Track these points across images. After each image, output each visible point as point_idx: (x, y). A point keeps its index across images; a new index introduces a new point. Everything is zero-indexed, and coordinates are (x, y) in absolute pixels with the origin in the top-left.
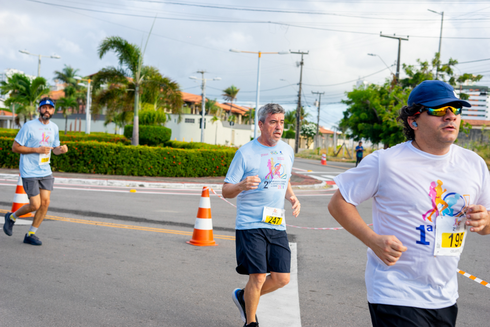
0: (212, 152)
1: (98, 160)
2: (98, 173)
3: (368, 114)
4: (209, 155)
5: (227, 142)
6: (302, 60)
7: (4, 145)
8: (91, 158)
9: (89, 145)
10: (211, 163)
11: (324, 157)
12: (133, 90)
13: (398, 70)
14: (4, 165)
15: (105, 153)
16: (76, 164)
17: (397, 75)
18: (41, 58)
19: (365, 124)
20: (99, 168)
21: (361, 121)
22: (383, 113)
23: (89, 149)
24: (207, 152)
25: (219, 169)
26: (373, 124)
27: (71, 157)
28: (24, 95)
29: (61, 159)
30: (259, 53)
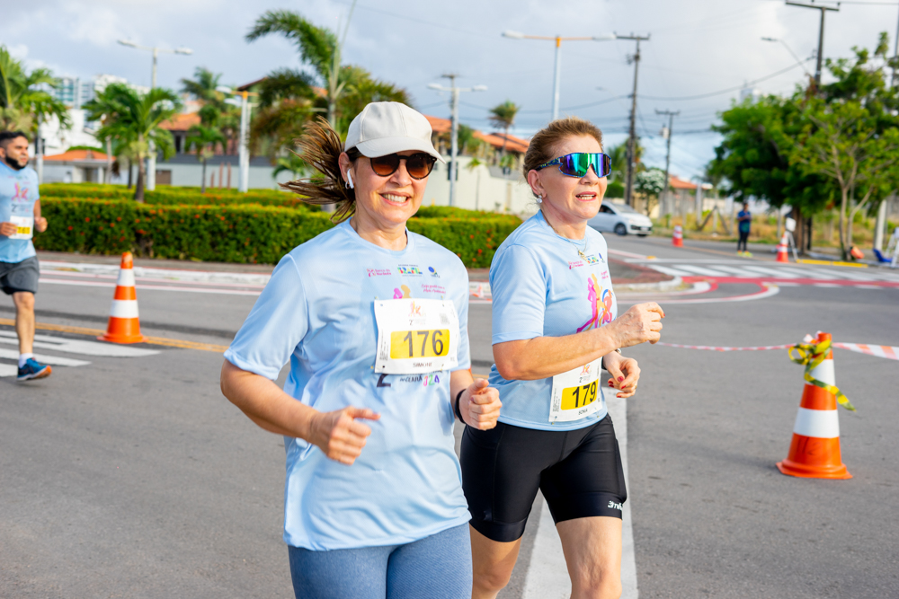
0: (470, 224)
1: (262, 239)
2: (262, 263)
3: (761, 151)
4: (464, 230)
5: (498, 205)
6: (638, 50)
7: (92, 213)
8: (250, 236)
9: (245, 211)
10: (467, 243)
11: (678, 232)
12: (323, 110)
13: (819, 67)
14: (94, 250)
15: (274, 226)
16: (221, 247)
17: (818, 77)
18: (157, 55)
19: (756, 171)
20: (264, 255)
21: (747, 165)
22: (790, 149)
23: (245, 219)
24: (460, 223)
25: (483, 254)
26: (770, 169)
27: (213, 233)
28: (129, 122)
29: (194, 238)
30: (557, 40)
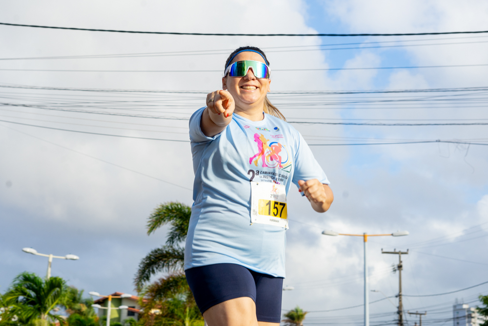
28: (33, 303)
30: (364, 236)
